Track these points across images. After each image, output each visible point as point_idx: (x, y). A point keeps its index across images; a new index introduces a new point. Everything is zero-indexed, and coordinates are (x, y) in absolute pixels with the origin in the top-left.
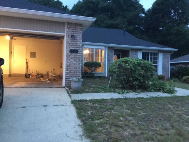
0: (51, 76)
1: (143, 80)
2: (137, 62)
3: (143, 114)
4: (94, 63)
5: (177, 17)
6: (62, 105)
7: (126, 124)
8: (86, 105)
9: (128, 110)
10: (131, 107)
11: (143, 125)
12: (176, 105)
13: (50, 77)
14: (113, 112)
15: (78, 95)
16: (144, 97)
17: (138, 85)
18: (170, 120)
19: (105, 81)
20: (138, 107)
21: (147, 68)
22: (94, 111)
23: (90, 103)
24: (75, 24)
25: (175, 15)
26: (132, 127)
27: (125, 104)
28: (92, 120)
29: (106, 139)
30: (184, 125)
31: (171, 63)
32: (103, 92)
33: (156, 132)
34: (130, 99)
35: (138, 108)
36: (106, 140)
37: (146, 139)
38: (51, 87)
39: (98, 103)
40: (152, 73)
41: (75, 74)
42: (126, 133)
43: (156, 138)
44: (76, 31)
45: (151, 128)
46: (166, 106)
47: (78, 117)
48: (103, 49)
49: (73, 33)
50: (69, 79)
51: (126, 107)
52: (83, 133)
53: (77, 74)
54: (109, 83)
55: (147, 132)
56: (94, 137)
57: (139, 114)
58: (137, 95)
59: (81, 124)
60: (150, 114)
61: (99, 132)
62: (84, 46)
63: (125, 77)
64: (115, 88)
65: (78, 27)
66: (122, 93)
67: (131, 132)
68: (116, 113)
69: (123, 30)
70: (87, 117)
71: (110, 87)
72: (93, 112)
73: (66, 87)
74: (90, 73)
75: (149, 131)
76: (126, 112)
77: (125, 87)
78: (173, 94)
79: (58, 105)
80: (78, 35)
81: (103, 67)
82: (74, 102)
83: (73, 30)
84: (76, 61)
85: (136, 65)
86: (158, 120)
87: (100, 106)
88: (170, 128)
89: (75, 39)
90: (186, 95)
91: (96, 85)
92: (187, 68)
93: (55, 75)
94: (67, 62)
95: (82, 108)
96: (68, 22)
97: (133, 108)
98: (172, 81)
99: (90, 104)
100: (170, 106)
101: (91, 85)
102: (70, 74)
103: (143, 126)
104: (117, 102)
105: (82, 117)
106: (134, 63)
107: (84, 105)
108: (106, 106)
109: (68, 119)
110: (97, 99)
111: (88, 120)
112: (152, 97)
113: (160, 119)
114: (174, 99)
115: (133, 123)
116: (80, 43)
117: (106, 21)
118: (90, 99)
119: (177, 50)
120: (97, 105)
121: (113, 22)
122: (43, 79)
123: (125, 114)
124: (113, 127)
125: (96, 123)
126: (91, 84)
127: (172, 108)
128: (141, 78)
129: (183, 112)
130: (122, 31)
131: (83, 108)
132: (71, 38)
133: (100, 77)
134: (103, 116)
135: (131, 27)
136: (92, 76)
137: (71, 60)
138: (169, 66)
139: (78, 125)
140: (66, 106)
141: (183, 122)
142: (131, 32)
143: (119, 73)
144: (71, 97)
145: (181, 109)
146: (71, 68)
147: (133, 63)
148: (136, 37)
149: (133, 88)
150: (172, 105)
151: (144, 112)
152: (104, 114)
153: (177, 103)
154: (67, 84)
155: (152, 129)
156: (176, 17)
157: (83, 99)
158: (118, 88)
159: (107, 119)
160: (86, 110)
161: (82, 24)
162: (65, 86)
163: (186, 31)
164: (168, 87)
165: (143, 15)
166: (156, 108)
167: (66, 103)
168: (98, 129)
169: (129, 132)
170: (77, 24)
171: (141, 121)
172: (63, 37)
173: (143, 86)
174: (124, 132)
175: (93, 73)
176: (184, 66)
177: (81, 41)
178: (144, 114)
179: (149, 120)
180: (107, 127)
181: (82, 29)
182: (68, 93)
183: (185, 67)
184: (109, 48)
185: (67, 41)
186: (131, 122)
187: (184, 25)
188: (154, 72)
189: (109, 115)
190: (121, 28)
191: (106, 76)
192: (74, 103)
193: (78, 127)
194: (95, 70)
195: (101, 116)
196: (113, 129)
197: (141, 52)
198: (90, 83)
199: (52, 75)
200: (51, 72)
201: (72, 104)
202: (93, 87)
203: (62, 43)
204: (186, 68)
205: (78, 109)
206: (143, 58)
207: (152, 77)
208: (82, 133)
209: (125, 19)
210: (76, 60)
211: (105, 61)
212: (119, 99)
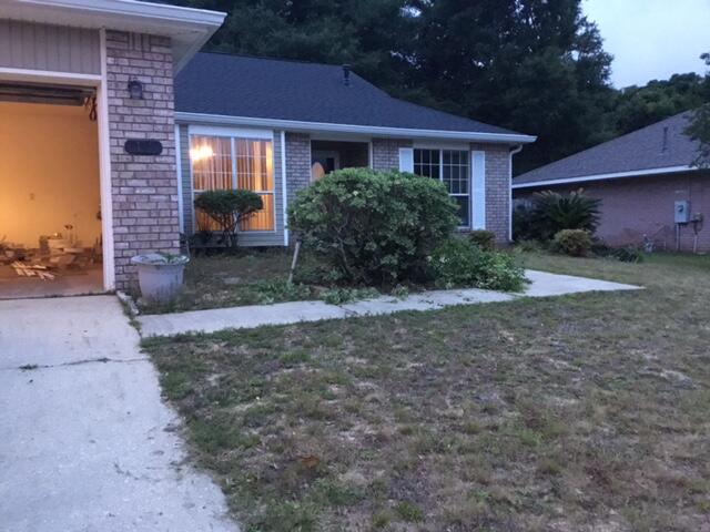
0: (59, 252)
1: (414, 249)
2: (390, 182)
3: (412, 365)
4: (234, 197)
5: (533, 22)
6: (101, 360)
7: (351, 404)
8: (200, 351)
9: (361, 357)
10: (370, 346)
11: (411, 405)
12: (524, 327)
13: (56, 256)
14: (303, 369)
15: (170, 317)
16: (419, 309)
17: (398, 268)
18: (503, 379)
19: (279, 261)
20: (397, 343)
21: (426, 206)
22: (233, 373)
23: (217, 343)
24: (142, 35)
25: (525, 14)
26: (370, 414)
27: (349, 338)
28: (224, 403)
29: (275, 466)
30: (549, 393)
31: (513, 190)
32: (271, 301)
33: (455, 423)
34: (370, 320)
35: (394, 347)
36: (272, 467)
37: (417, 450)
38: (56, 296)
39: (247, 342)
40: (447, 221)
41: (155, 237)
42: (350, 437)
43: (452, 443)
44: (148, 64)
45: (437, 411)
46: (492, 333)
47: (167, 400)
48: (269, 140)
49: (134, 71)
50: (130, 257)
51: (351, 347)
52: (185, 455)
53: (164, 237)
54: (293, 267)
55: (422, 425)
56: (227, 462)
57: (398, 366)
58: (392, 305)
59: (178, 422)
60: (435, 366)
61: (250, 442)
62: (193, 130)
63: (350, 241)
64: (315, 284)
65: (154, 49)
66: (342, 301)
67: (366, 432)
68: (314, 372)
69: (340, 68)
70: (201, 396)
71: (296, 282)
72: (228, 376)
73: (118, 292)
74: (223, 236)
75: (430, 421)
76: (351, 365)
77: (352, 277)
78: (517, 291)
79: (86, 361)
80: (157, 80)
81: (271, 212)
82: (150, 346)
83: (134, 63)
84: (156, 187)
85: (387, 194)
86: (461, 382)
87: (256, 352)
88: (502, 407)
89: (146, 96)
90: (559, 294)
91: (243, 277)
92: (567, 201)
93: (75, 247)
94: (116, 191)
95: (182, 367)
96: (112, 27)
97: (377, 349)
98: (518, 250)
99: (216, 347)
100: (506, 333)
101: (225, 277)
102: (132, 238)
103: (409, 408)
104: (323, 331)
105: (184, 397)
106: (381, 185)
107: (192, 353)
108: (280, 349)
109: (125, 411)
110: (245, 326)
111: (205, 406)
112: (448, 308)
113: (470, 380)
114: (519, 310)
115: (375, 401)
116: (167, 114)
117: (278, 34)
118: (217, 329)
119: (533, 139)
120: (243, 349)
121: (303, 36)
122: (23, 266)
123: (349, 371)
124: (301, 420)
125: (236, 415)
126: (226, 274)
127: (511, 339)
128: (408, 243)
129: (546, 350)
130: (338, 71)
131: (188, 362)
132: (126, 95)
133: (262, 249)
134: (264, 388)
135: (373, 59)
136: (230, 245)
137: (133, 183)
138: (508, 198)
139: (165, 426)
140: (120, 361)
141: (548, 382)
142: (374, 77)
143: (325, 226)
144: (138, 329)
145: (540, 338)
146: (135, 214)
147: (378, 186)
148: (390, 94)
149: (381, 282)
150: (510, 328)
151: (416, 360)
152: (269, 378)
153: (528, 323)
154: (123, 277)
155: (441, 413)
156: (530, 20)
157: (189, 332)
158: (326, 284)
159: (281, 396)
160: (199, 370)
161: (169, 39)
162: (113, 287)
163: (565, 72)
164: (500, 267)
165: (416, 13)
166: (459, 343)
167: (118, 353)
168: (243, 435)
169: (360, 431)
170: (151, 37)
171: (402, 391)
172: (95, 88)
173: (417, 270)
174: (342, 433)
175: (235, 235)
176: (558, 196)
177: (171, 105)
178: (416, 364)
179: (430, 385)
180: (280, 423)
181: (169, 58)
182: (128, 313)
183: (561, 200)
184: (291, 136)
185: (110, 106)
186: (368, 398)
187: (559, 50)
188: (452, 219)
189: (289, 382)
190: (334, 61)
191: (286, 244)
192: (151, 349)
193: (166, 434)
194: (239, 221)
195: (256, 389)
196: (302, 428)
197: (411, 150)
198: (222, 273)
199: (62, 249)
200: (60, 236)
201: (141, 352)
202: (229, 285)
203: (94, 116)
204: (565, 205)
205: (167, 370)
206: (417, 170)
207: (446, 236)
208: (181, 453)
209: (350, 27)
210: (157, 182)
211: (279, 189)
212: (328, 321)
